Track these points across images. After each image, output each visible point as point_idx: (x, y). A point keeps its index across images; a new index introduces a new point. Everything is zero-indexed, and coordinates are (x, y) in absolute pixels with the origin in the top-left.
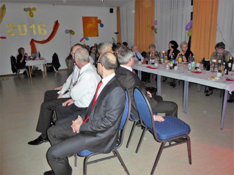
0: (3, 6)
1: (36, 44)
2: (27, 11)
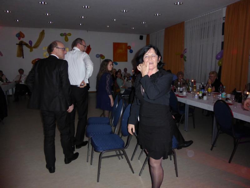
0: (43, 31)
2: (63, 36)
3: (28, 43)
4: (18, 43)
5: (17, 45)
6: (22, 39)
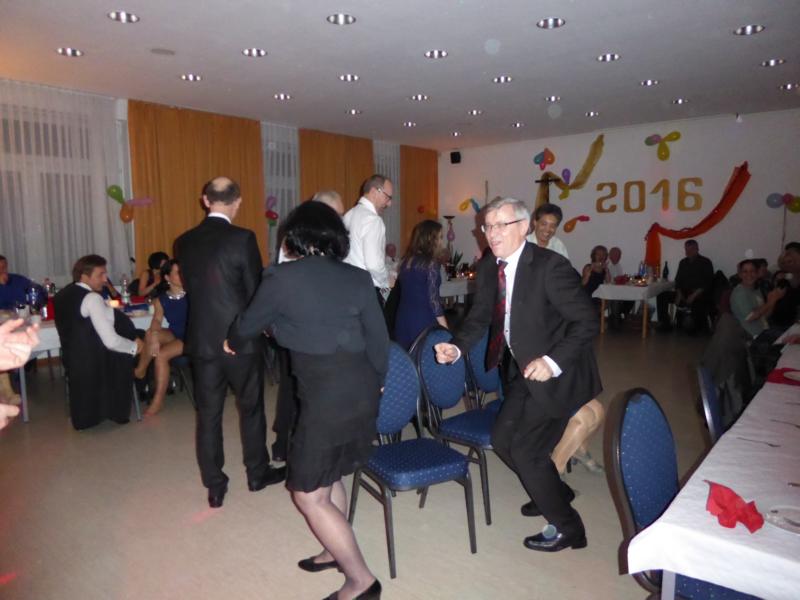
0: (598, 139)
2: (653, 144)
3: (560, 175)
4: (539, 178)
5: (538, 184)
6: (549, 168)
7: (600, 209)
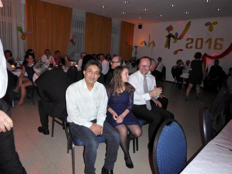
0: (189, 23)
1: (207, 59)
2: (208, 25)
3: (174, 35)
5: (167, 37)
6: (171, 32)
7: (187, 47)
